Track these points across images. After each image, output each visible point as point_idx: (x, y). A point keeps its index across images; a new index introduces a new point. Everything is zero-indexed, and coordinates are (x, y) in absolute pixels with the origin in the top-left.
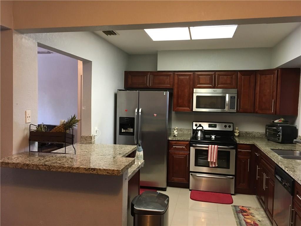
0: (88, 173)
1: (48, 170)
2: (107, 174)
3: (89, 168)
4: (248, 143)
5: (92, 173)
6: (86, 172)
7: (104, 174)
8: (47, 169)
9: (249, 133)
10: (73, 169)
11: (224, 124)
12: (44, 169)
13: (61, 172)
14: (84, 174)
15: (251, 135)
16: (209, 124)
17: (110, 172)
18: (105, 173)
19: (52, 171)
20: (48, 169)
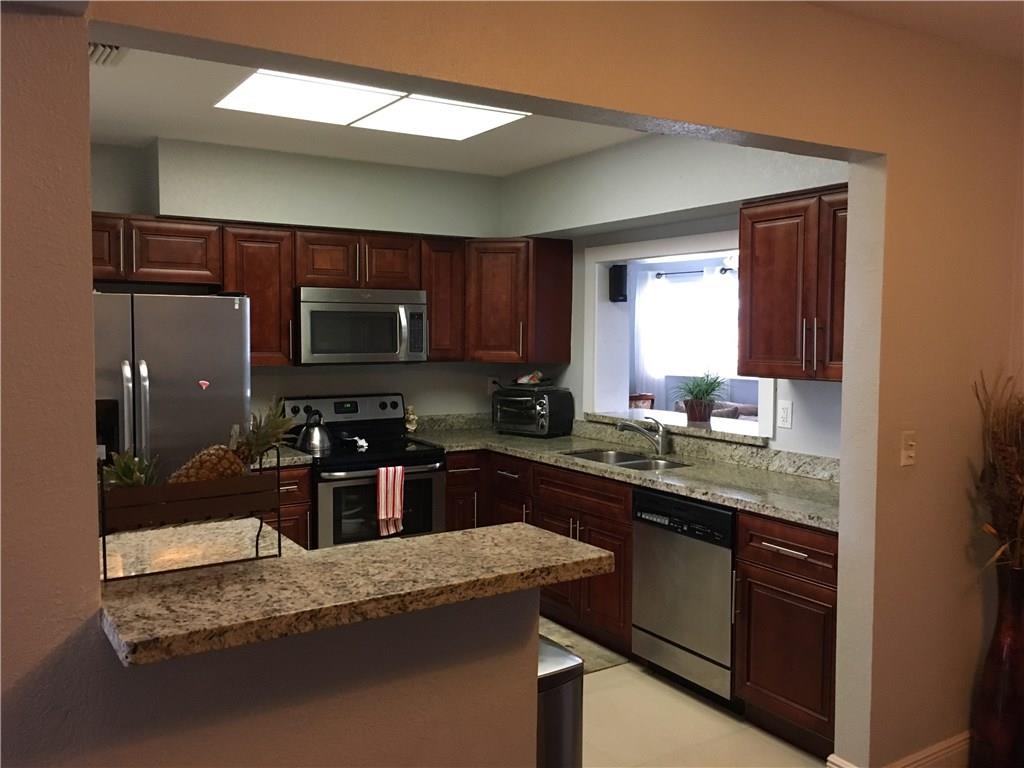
0: (531, 586)
1: (400, 612)
2: (584, 575)
3: (534, 571)
4: (470, 448)
5: (543, 582)
6: (523, 585)
7: (577, 577)
8: (394, 609)
9: (439, 420)
10: (486, 583)
11: (378, 400)
12: (382, 614)
13: (445, 606)
14: (519, 591)
15: (443, 424)
16: (335, 403)
17: (591, 567)
18: (579, 573)
19: (413, 610)
20: (400, 609)
